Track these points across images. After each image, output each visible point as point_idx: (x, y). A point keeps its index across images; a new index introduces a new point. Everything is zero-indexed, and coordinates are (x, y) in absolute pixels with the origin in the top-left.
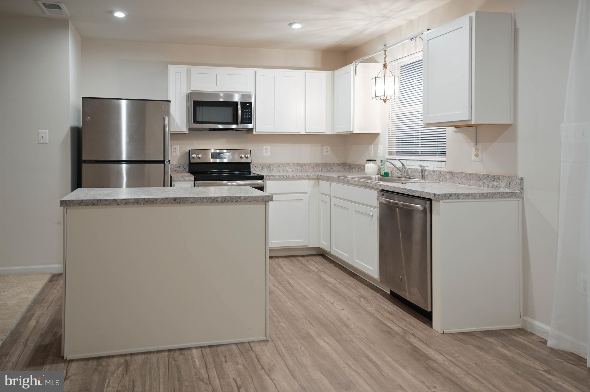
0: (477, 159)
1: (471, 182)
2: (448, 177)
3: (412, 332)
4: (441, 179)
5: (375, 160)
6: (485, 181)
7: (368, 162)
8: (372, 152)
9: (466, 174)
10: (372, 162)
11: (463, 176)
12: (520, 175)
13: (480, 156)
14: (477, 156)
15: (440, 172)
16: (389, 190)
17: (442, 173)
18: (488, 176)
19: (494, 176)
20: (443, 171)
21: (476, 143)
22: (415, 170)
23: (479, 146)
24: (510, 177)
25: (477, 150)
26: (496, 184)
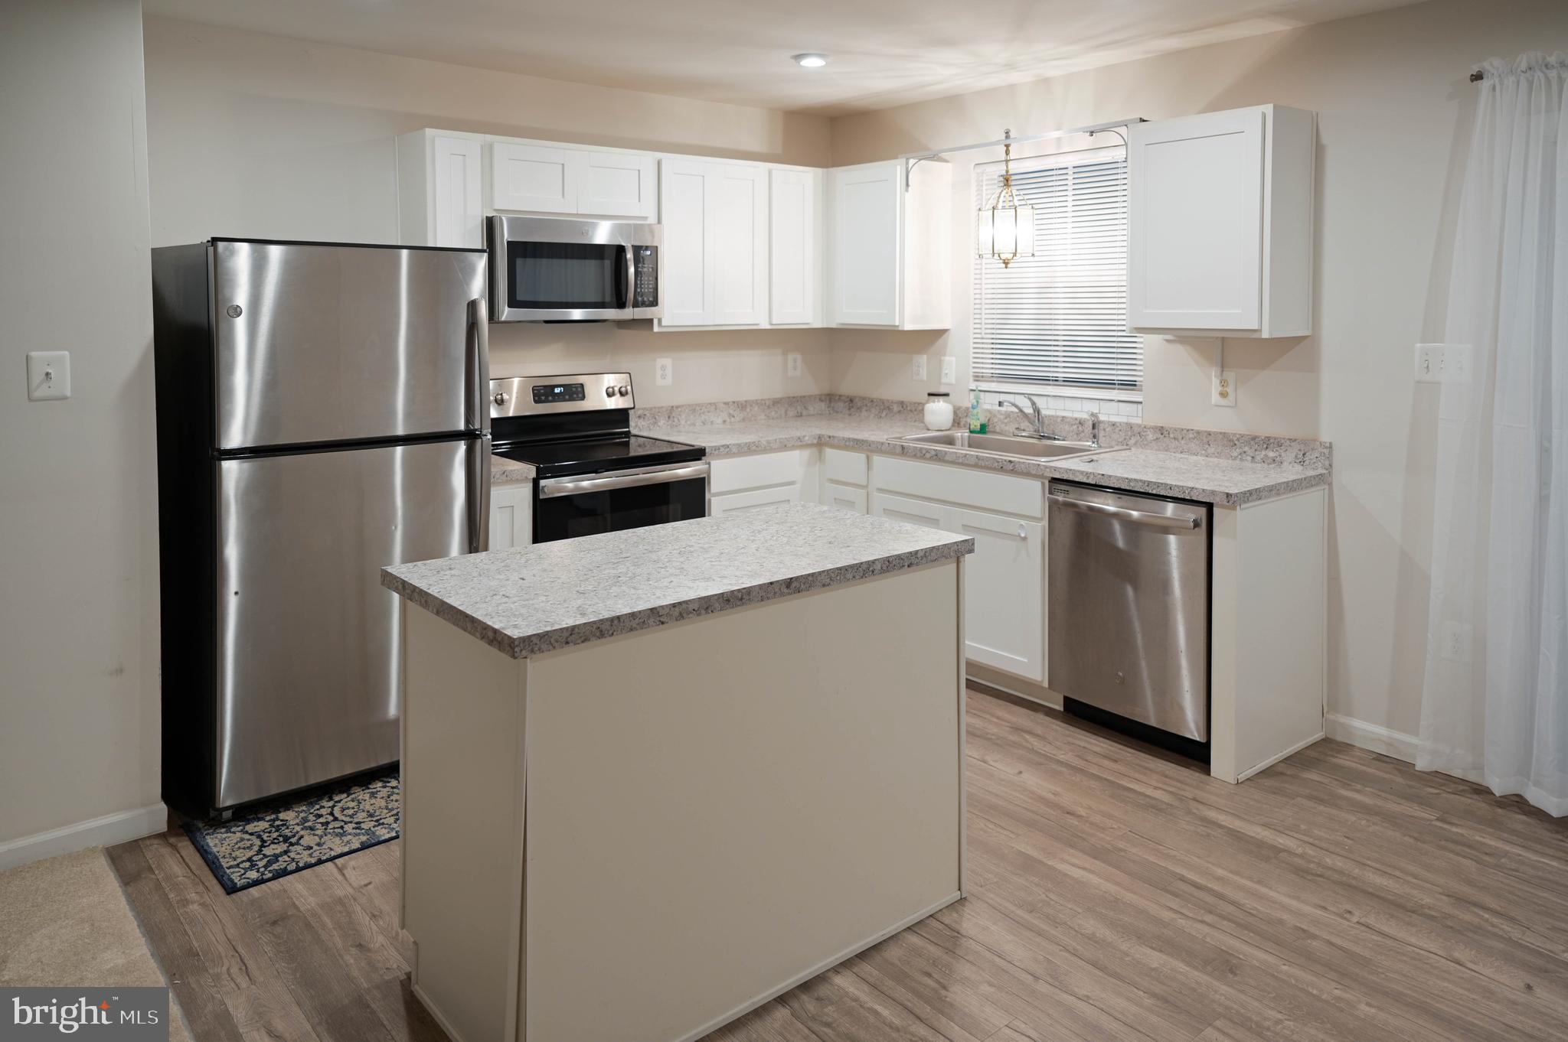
0: (1223, 402)
1: (1211, 450)
2: (1150, 437)
3: (1190, 795)
4: (1132, 441)
5: (947, 395)
6: (1246, 449)
7: (932, 398)
8: (924, 373)
9: (1198, 432)
10: (941, 399)
11: (1191, 436)
12: (1325, 438)
13: (1232, 396)
14: (1224, 395)
15: (1130, 426)
16: (1085, 480)
17: (1136, 429)
18: (1254, 438)
19: (1269, 438)
20: (1139, 426)
21: (1223, 366)
22: (1059, 420)
23: (1230, 375)
24: (1304, 442)
25: (1224, 383)
26: (1271, 454)
